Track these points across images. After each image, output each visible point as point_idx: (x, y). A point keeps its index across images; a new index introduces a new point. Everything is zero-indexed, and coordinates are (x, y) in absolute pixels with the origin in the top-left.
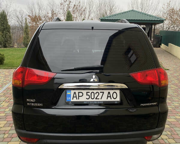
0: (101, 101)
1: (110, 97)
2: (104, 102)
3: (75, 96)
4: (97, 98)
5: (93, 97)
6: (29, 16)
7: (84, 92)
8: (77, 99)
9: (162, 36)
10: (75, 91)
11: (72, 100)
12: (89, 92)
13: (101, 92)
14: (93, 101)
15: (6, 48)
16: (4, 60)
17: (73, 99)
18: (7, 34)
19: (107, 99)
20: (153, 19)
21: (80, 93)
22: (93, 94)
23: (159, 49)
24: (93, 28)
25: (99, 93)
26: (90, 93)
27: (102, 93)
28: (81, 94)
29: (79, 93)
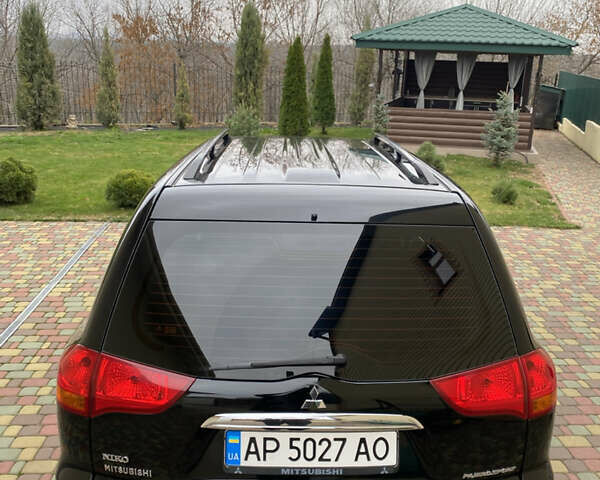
0: (336, 469)
1: (366, 453)
2: (344, 469)
3: (253, 449)
4: (324, 457)
5: (310, 455)
6: (117, 17)
7: (284, 438)
8: (259, 459)
9: (564, 91)
10: (253, 434)
11: (243, 463)
12: (298, 439)
13: (335, 439)
14: (311, 469)
15: (40, 133)
16: (34, 190)
17: (246, 459)
18: (43, 86)
19: (356, 460)
20: (536, 42)
21: (268, 442)
22: (310, 444)
23: (552, 134)
24: (314, 218)
25: (332, 440)
26: (302, 441)
27: (341, 442)
28: (271, 445)
29: (265, 439)
